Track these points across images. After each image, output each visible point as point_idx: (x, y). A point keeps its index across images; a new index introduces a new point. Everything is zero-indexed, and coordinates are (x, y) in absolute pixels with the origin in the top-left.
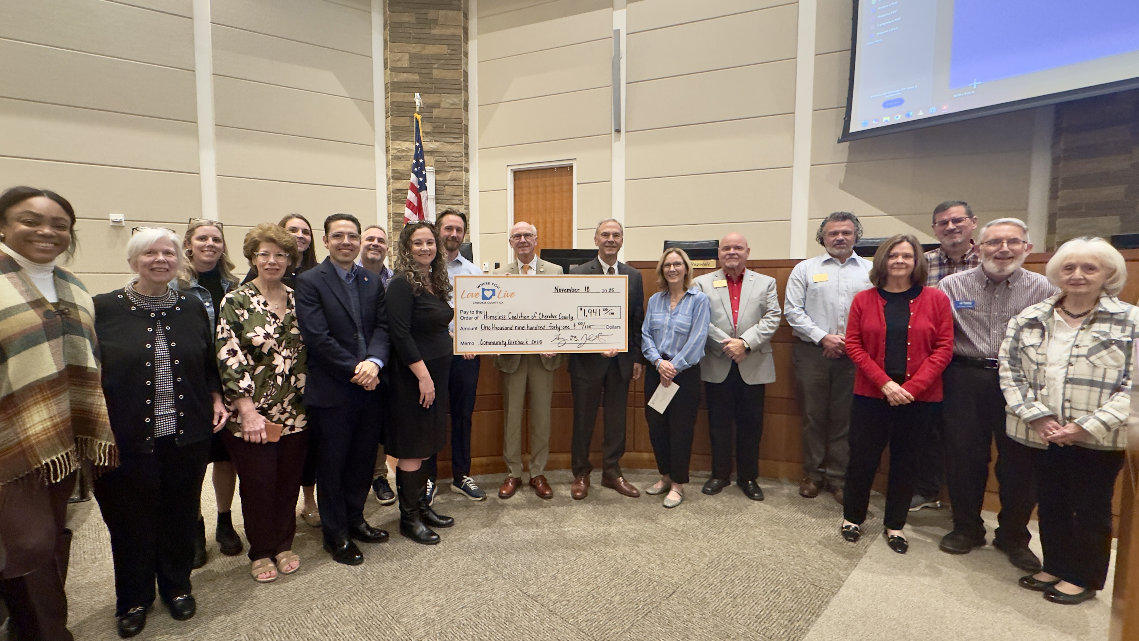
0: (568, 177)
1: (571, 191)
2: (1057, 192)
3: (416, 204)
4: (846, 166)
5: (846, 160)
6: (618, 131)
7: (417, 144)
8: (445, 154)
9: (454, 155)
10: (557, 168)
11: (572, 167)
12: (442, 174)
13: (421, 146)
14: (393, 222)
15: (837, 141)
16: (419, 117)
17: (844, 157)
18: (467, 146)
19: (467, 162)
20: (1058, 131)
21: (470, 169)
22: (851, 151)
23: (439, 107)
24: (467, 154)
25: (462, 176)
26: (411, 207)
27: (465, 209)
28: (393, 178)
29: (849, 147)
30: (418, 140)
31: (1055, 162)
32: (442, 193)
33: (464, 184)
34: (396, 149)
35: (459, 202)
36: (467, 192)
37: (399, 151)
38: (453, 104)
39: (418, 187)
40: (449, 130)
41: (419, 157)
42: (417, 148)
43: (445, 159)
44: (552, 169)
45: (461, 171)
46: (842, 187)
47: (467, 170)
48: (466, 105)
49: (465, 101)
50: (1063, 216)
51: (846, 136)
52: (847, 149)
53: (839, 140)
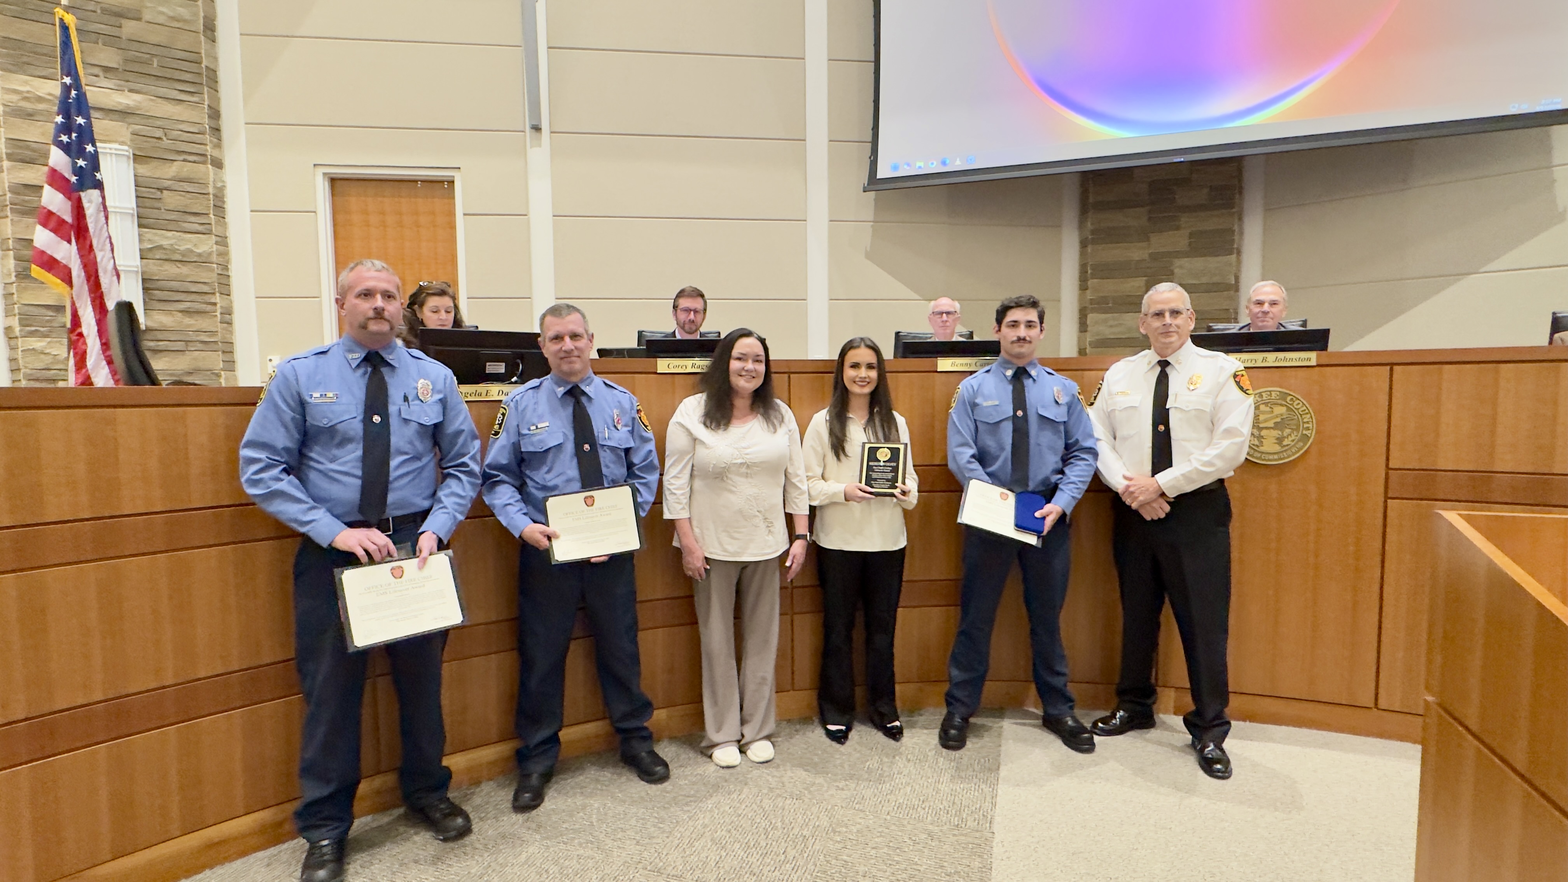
0: (446, 201)
1: (452, 226)
2: (1087, 280)
3: (68, 218)
4: (872, 226)
5: (871, 219)
6: (537, 129)
7: (68, 80)
8: (159, 123)
9: (182, 127)
10: (421, 181)
11: (453, 182)
12: (155, 163)
13: (77, 84)
15: (862, 190)
16: (70, 19)
17: (868, 213)
18: (215, 114)
19: (218, 145)
20: (1084, 209)
21: (227, 163)
22: (878, 205)
24: (216, 130)
25: (207, 174)
26: (52, 224)
27: (217, 243)
28: (10, 157)
29: (875, 200)
30: (70, 69)
31: (1084, 244)
32: (157, 205)
33: (211, 190)
35: (200, 228)
36: (220, 208)
37: (26, 99)
38: (173, 18)
41: (73, 111)
43: (159, 133)
44: (412, 182)
45: (204, 163)
46: (869, 255)
47: (218, 164)
48: (210, 28)
49: (205, 17)
50: (1093, 311)
51: (873, 182)
52: (873, 203)
53: (864, 187)
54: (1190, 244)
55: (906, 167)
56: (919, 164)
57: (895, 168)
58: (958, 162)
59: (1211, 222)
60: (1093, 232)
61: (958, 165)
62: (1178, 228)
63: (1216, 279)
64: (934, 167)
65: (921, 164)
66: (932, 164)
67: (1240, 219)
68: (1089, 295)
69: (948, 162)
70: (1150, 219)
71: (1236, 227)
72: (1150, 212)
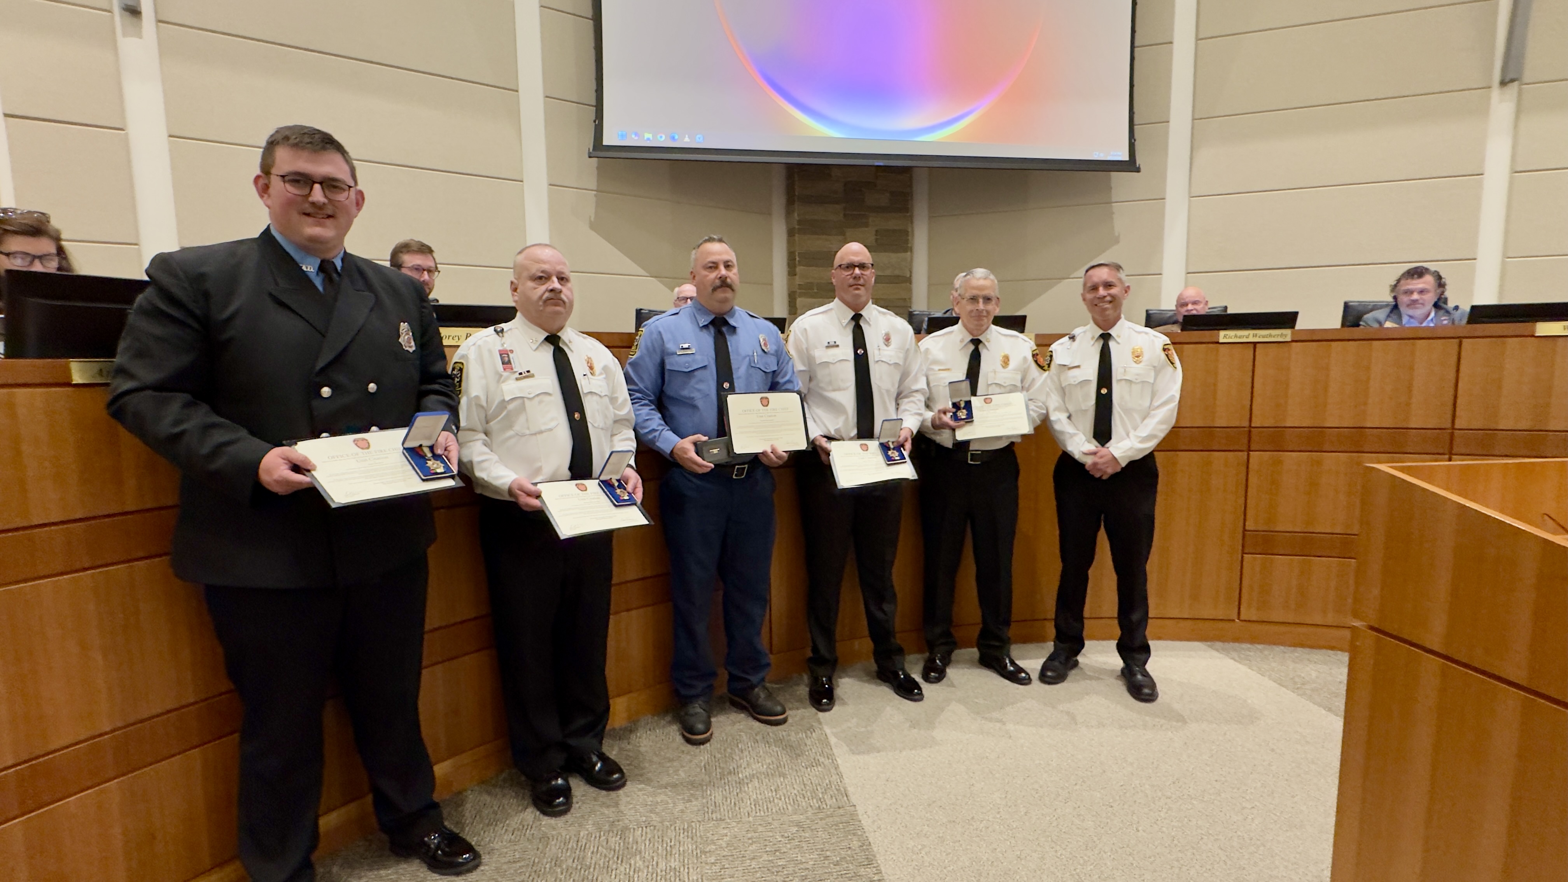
2: (795, 267)
4: (595, 196)
5: (594, 187)
15: (586, 155)
20: (791, 201)
22: (602, 175)
29: (599, 166)
31: (791, 233)
51: (598, 147)
52: (596, 172)
53: (589, 153)
54: (876, 240)
55: (633, 136)
56: (647, 135)
57: (623, 136)
58: (687, 139)
59: (893, 223)
60: (799, 222)
61: (686, 141)
62: (866, 225)
63: (897, 272)
64: (662, 141)
65: (650, 136)
66: (661, 137)
67: (912, 223)
68: (798, 280)
69: (676, 137)
70: (845, 215)
71: (910, 230)
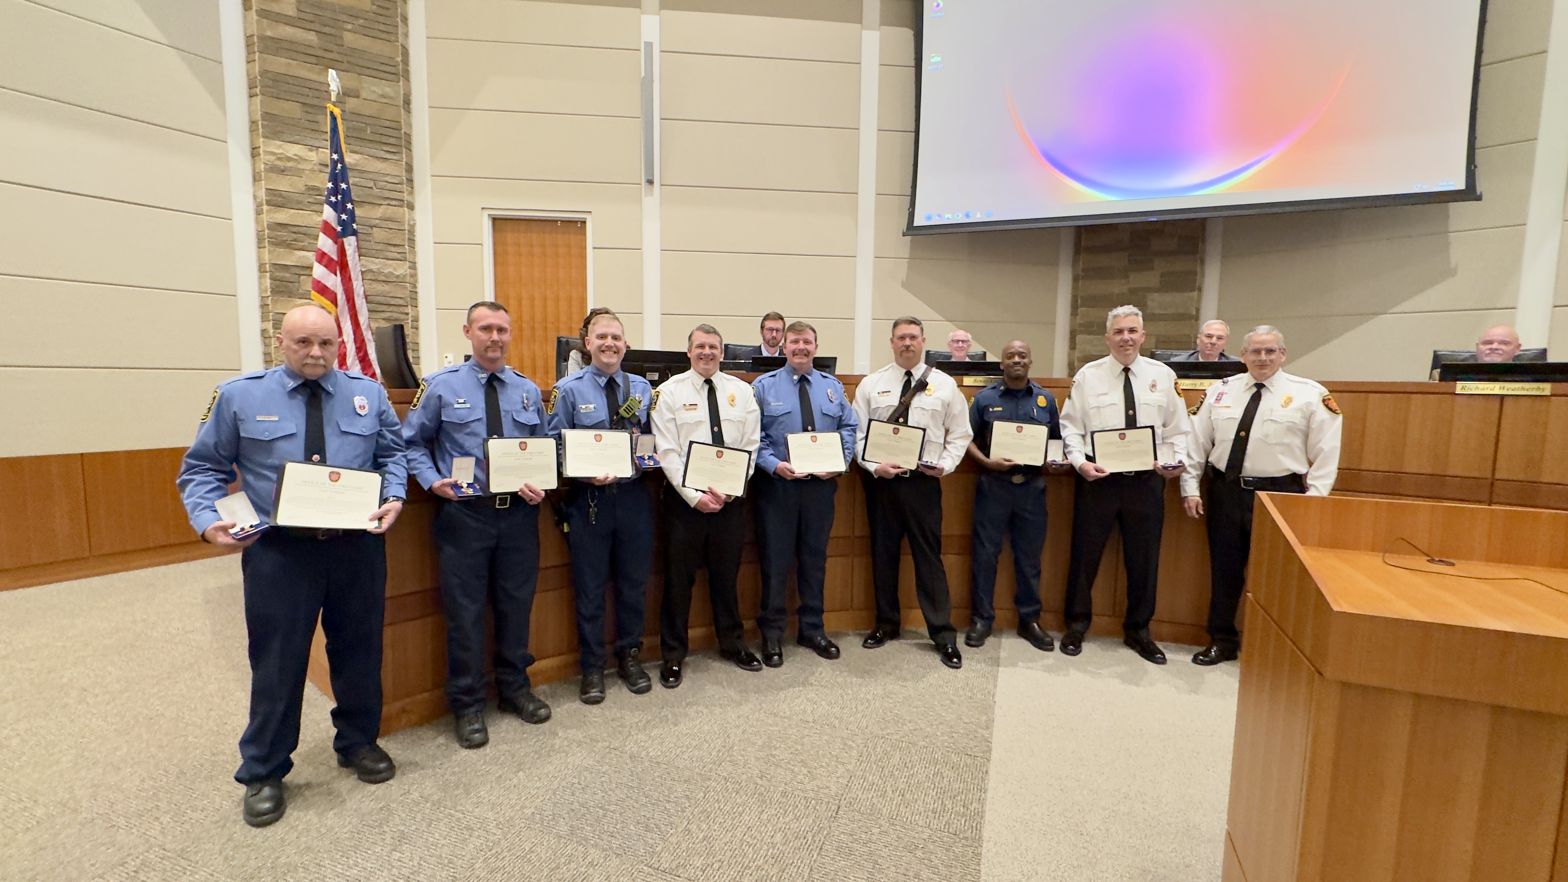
0: (580, 236)
1: (583, 257)
2: (1077, 308)
3: (335, 257)
4: (908, 262)
5: (907, 256)
6: (650, 182)
7: (335, 156)
8: (371, 176)
9: (388, 179)
10: (562, 221)
11: (585, 222)
12: (368, 207)
13: (341, 160)
14: (272, 278)
15: (901, 235)
16: (337, 111)
17: (905, 252)
18: (410, 169)
19: (411, 193)
20: (1078, 250)
21: (417, 205)
22: (913, 247)
23: (358, 97)
24: (410, 181)
25: (404, 214)
26: (325, 260)
27: (410, 268)
28: (268, 203)
29: (911, 241)
30: (336, 148)
31: (1076, 279)
32: (368, 238)
33: (407, 227)
34: (273, 154)
35: (399, 256)
36: (412, 241)
37: (279, 159)
38: (383, 96)
39: (339, 229)
40: (377, 138)
41: (339, 179)
42: (335, 163)
43: (371, 184)
44: (554, 221)
45: (402, 206)
46: (905, 285)
47: (411, 207)
48: (407, 102)
49: (404, 94)
50: (1081, 332)
51: (911, 229)
52: (909, 244)
53: (904, 233)
54: (1161, 282)
55: (937, 218)
56: (947, 216)
57: (929, 218)
58: (978, 216)
60: (1083, 270)
61: (978, 217)
62: (1152, 269)
63: (1182, 311)
64: (960, 219)
65: (949, 216)
66: (958, 216)
67: (1202, 263)
68: (1079, 320)
69: (970, 215)
70: (1130, 261)
71: (1199, 270)
72: (1129, 256)
